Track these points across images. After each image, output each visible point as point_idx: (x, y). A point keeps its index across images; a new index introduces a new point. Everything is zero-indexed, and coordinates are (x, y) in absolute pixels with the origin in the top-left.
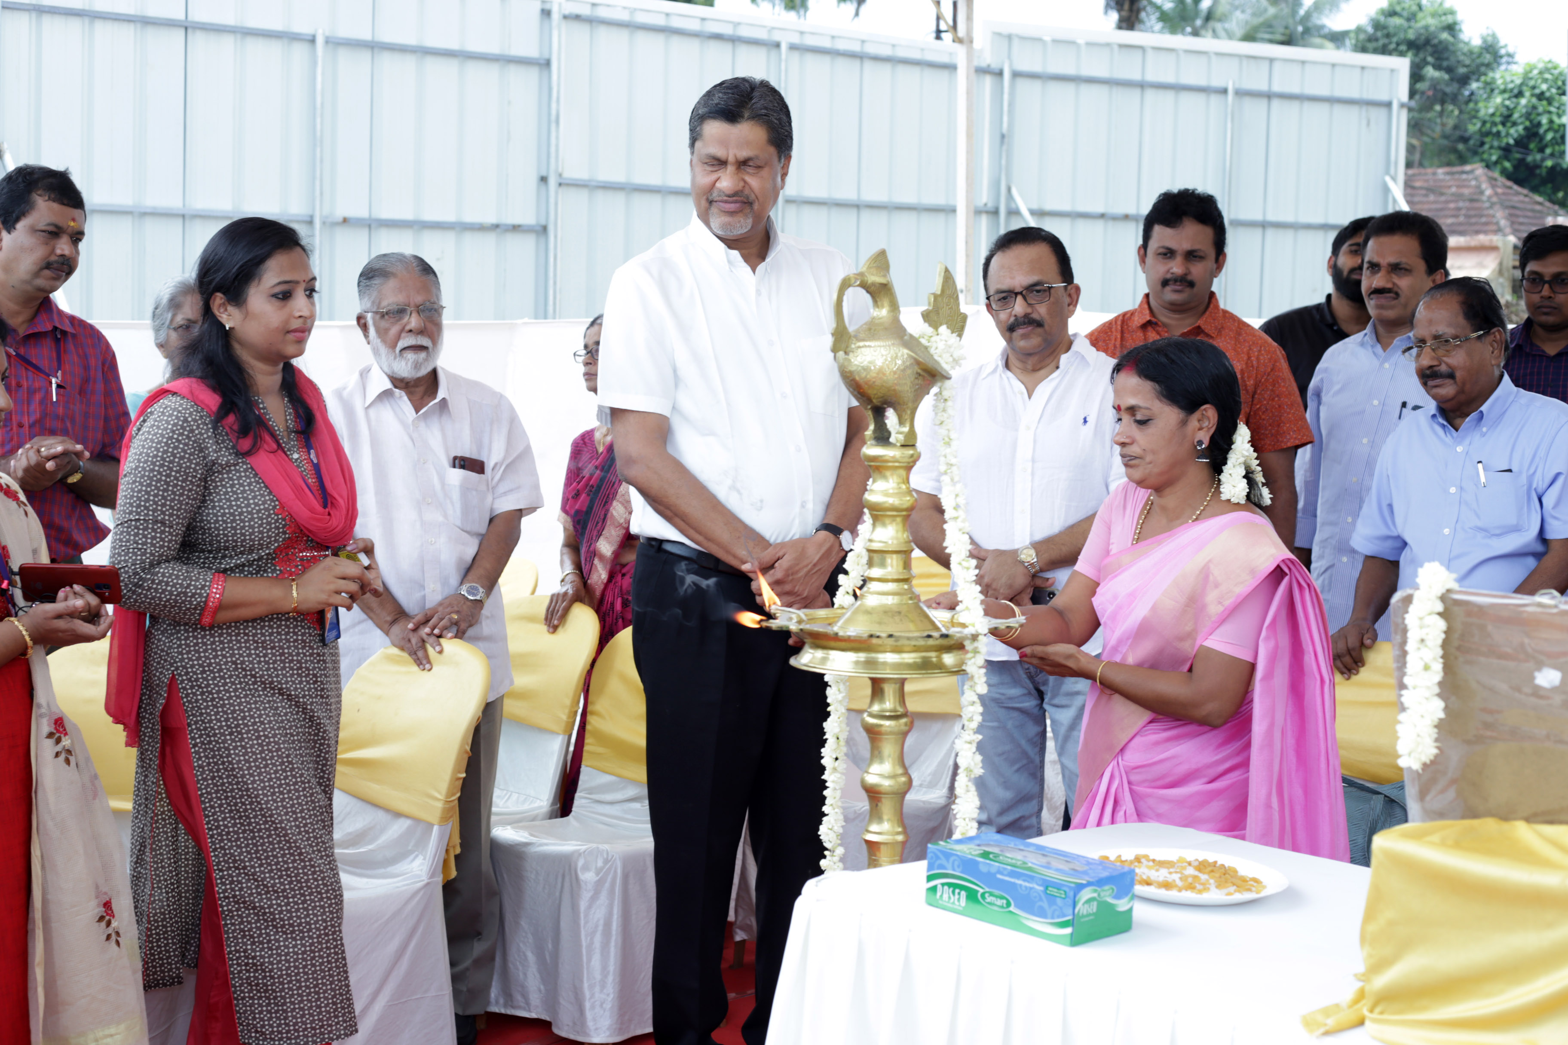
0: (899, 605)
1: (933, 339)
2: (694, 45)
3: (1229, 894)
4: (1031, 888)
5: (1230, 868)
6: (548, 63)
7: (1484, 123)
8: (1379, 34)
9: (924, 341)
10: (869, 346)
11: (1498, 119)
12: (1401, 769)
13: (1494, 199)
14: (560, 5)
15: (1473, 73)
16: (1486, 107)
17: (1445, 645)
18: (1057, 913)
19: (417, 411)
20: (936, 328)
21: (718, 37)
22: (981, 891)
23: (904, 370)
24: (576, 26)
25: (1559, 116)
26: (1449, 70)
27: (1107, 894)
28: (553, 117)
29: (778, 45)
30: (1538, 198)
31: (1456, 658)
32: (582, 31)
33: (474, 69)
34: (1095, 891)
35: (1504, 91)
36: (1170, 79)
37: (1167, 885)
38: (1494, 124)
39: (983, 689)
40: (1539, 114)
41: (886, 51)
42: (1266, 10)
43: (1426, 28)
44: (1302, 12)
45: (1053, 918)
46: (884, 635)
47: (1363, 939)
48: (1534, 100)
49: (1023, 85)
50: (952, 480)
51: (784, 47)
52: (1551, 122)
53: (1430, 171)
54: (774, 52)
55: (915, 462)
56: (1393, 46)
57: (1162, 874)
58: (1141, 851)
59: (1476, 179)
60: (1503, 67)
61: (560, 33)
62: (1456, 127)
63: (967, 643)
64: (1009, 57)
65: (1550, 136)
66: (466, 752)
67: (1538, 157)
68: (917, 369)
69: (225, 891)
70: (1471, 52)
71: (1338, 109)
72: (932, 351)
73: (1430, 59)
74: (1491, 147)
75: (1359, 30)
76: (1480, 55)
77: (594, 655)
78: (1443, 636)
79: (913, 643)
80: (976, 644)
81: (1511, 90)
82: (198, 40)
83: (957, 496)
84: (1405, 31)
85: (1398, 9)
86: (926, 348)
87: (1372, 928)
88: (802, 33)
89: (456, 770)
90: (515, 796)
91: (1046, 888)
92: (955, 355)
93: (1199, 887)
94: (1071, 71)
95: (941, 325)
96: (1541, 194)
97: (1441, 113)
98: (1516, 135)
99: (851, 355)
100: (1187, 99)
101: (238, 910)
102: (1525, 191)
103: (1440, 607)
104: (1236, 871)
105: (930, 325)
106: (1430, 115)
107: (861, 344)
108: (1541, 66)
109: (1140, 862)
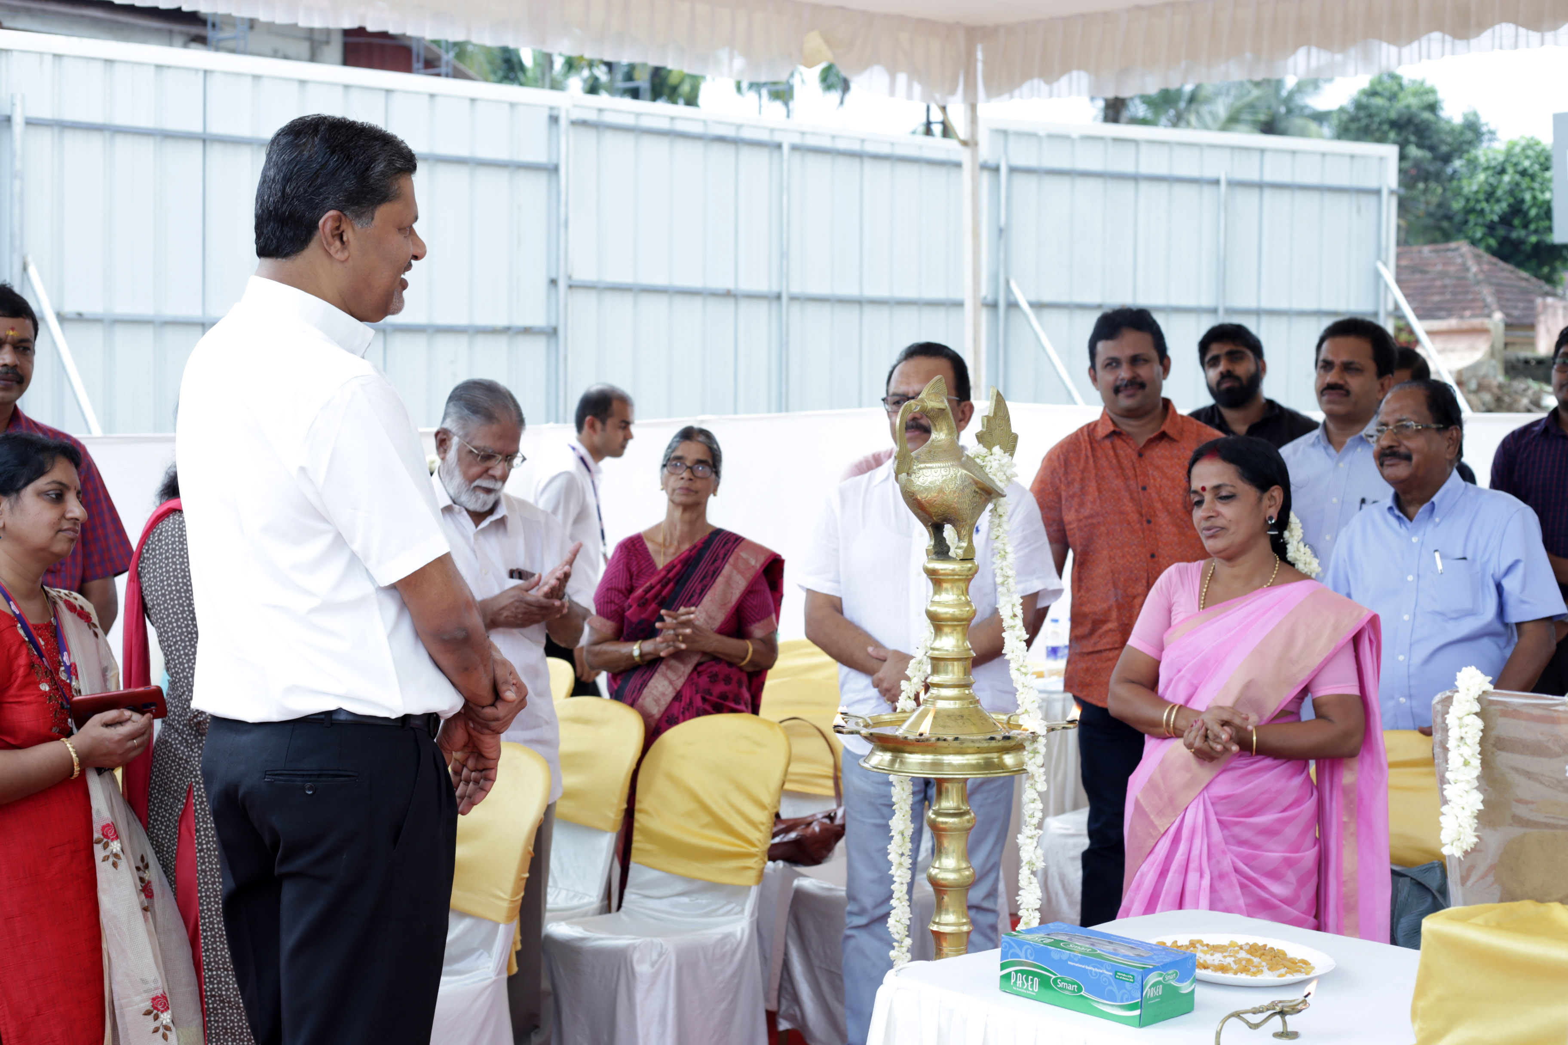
0: (960, 709)
1: (987, 459)
2: (697, 148)
3: (1280, 976)
4: (1101, 974)
5: (1279, 951)
6: (554, 170)
7: (1468, 200)
8: (1362, 114)
9: (978, 461)
10: (931, 468)
11: (1481, 196)
12: (1444, 857)
13: (1481, 277)
14: (568, 111)
15: (1455, 150)
16: (1470, 185)
17: (1482, 742)
18: (1126, 996)
19: (477, 526)
20: (990, 449)
21: (721, 139)
22: (1054, 977)
23: (962, 490)
24: (583, 132)
25: (1542, 192)
26: (1432, 148)
27: (1171, 978)
28: (562, 221)
29: (779, 146)
30: (1524, 274)
31: (1493, 753)
32: (588, 137)
33: (484, 176)
34: (1161, 975)
35: (1486, 169)
36: (1163, 171)
37: (1223, 969)
38: (1478, 201)
39: (1042, 787)
40: (1522, 191)
41: (885, 150)
42: (1249, 92)
43: (1408, 107)
44: (1284, 93)
45: (1122, 1001)
46: (950, 738)
47: (1414, 1014)
48: (1518, 177)
49: (1020, 181)
50: (1008, 590)
51: (786, 148)
52: (1534, 198)
53: (1415, 248)
54: (776, 154)
55: (973, 575)
56: (1374, 126)
57: (1217, 958)
58: (1195, 937)
59: (1462, 256)
60: (1485, 144)
61: (566, 136)
62: (1440, 205)
63: (1027, 744)
64: (1006, 152)
65: (1533, 212)
66: (529, 853)
67: (1522, 233)
68: (974, 487)
69: (212, 990)
70: (1452, 131)
71: (1328, 197)
72: (987, 470)
73: (1412, 138)
74: (1476, 224)
75: (1342, 110)
76: (1462, 133)
77: (639, 754)
78: (1481, 734)
79: (977, 745)
80: (1035, 745)
81: (1494, 168)
82: (216, 152)
83: (1013, 605)
84: (1388, 110)
85: (1379, 89)
86: (982, 467)
87: (1422, 1004)
88: (803, 134)
89: (521, 871)
90: (563, 893)
91: (1116, 973)
92: (1008, 473)
93: (1253, 970)
94: (1065, 165)
95: (994, 445)
96: (1526, 269)
97: (1425, 191)
98: (1500, 213)
99: (913, 476)
100: (1180, 190)
101: (222, 1009)
102: (1509, 267)
103: (1477, 708)
104: (1285, 954)
105: (984, 446)
106: (1415, 193)
107: (922, 465)
108: (1523, 143)
109: (1195, 947)
